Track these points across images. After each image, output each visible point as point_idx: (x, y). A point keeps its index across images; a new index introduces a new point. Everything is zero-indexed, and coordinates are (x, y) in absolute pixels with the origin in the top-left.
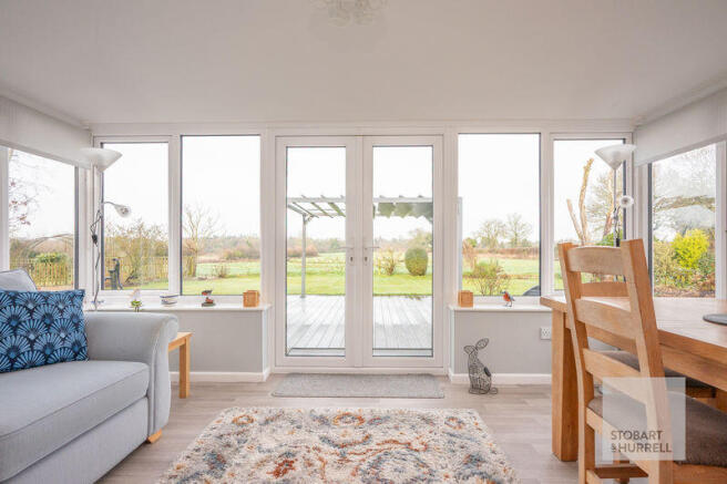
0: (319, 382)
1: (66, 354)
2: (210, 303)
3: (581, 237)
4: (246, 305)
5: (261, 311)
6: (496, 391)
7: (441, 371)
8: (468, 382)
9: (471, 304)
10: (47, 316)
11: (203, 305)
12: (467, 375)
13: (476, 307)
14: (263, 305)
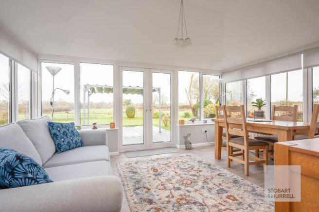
0: (139, 153)
1: (75, 146)
2: (95, 128)
3: (190, 102)
4: (111, 128)
5: (117, 130)
6: (193, 148)
7: (174, 146)
8: (185, 147)
9: (184, 124)
10: (64, 132)
11: (93, 129)
12: (184, 145)
13: (185, 124)
14: (116, 128)
